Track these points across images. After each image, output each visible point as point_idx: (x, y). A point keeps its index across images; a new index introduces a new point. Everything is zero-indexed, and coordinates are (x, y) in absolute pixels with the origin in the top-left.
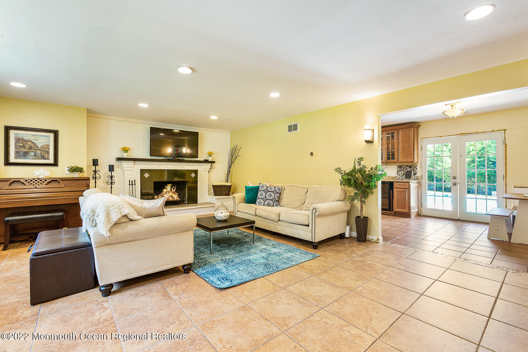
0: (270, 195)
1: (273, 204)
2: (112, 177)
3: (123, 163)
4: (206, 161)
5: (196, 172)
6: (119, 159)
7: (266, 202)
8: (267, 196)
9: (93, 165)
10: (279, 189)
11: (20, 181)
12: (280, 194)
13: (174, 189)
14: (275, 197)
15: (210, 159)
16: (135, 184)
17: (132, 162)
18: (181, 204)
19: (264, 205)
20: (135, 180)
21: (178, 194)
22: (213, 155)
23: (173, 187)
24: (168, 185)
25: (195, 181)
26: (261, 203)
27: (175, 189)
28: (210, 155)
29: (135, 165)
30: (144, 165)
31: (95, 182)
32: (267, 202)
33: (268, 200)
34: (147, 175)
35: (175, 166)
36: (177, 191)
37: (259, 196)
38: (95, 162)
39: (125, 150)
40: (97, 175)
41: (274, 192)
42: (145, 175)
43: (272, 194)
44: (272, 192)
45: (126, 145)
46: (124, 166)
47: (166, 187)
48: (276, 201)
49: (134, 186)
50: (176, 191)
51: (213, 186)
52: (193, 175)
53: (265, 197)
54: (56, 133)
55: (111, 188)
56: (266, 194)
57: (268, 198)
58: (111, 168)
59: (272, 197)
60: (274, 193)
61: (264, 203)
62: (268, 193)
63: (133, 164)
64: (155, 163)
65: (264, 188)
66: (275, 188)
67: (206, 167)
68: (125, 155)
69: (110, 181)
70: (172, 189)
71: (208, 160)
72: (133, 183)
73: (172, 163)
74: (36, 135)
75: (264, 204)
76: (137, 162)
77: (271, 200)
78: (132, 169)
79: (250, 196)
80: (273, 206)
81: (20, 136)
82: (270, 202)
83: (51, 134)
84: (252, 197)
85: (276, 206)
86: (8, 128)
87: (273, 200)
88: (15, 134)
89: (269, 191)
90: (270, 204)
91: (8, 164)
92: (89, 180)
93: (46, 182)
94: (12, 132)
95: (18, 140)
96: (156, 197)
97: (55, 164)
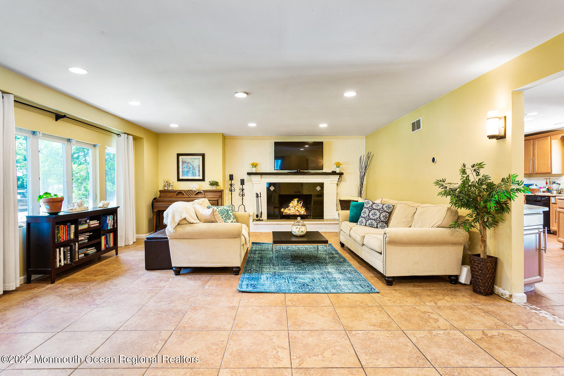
0: (375, 214)
1: (377, 225)
2: (243, 190)
3: (252, 177)
4: (334, 173)
5: (322, 185)
6: (249, 174)
7: (368, 222)
8: (370, 215)
9: (230, 180)
10: (388, 207)
11: (182, 192)
12: (390, 214)
13: (300, 203)
14: (381, 217)
15: (338, 171)
16: (261, 197)
17: (259, 176)
18: (309, 219)
19: (366, 225)
20: (260, 193)
21: (305, 208)
22: (341, 166)
24: (294, 199)
25: (321, 195)
26: (362, 222)
27: (302, 204)
28: (338, 165)
29: (262, 179)
30: (271, 178)
31: (231, 194)
32: (369, 222)
33: (371, 219)
34: (272, 188)
35: (299, 179)
36: (304, 206)
37: (362, 215)
38: (231, 177)
39: (254, 165)
40: (233, 188)
41: (381, 210)
42: (270, 188)
43: (377, 213)
44: (377, 210)
45: (255, 161)
46: (253, 180)
47: (291, 201)
48: (382, 221)
49: (259, 198)
50: (302, 206)
51: (340, 201)
52: (318, 188)
53: (369, 216)
54: (203, 155)
55: (243, 199)
56: (369, 213)
57: (371, 217)
58: (242, 182)
59: (376, 217)
60: (379, 212)
61: (366, 222)
62: (373, 212)
63: (260, 177)
64: (279, 176)
65: (368, 205)
66: (383, 205)
67: (333, 179)
68: (254, 170)
69: (241, 193)
70: (299, 204)
71: (336, 172)
72: (259, 196)
73: (296, 176)
74: (193, 158)
75: (366, 224)
76: (264, 176)
77: (374, 220)
78: (259, 182)
79: (354, 214)
80: (377, 228)
81: (184, 160)
82: (374, 222)
83: (201, 157)
84: (355, 214)
85: (380, 228)
86: (178, 155)
87: (378, 220)
88: (182, 159)
89: (374, 209)
90: (373, 225)
91: (179, 180)
92: (221, 192)
93: (195, 193)
94: (181, 157)
95: (183, 162)
96: (282, 210)
97: (203, 180)
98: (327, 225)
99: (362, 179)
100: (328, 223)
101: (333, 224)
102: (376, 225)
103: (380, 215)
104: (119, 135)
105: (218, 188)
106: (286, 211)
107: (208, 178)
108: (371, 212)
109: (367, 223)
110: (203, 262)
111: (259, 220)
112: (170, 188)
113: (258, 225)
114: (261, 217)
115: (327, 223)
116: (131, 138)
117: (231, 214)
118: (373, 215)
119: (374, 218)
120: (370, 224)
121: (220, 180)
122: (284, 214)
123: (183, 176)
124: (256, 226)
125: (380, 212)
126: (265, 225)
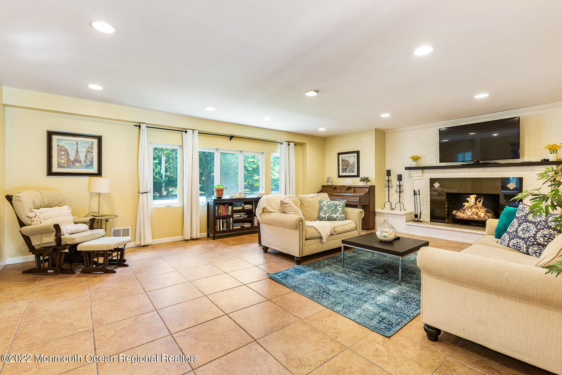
0: (527, 230)
1: (528, 248)
2: (400, 186)
3: (411, 172)
4: (545, 162)
5: (518, 181)
6: (407, 168)
7: (512, 241)
9: (387, 176)
11: (336, 187)
13: (479, 202)
14: (538, 235)
15: (552, 158)
16: (419, 194)
17: (420, 171)
19: (508, 246)
20: (419, 190)
26: (504, 241)
28: (553, 149)
29: (424, 174)
30: (434, 173)
31: (388, 190)
32: (514, 241)
33: (518, 237)
37: (509, 228)
38: (389, 173)
39: (416, 159)
40: (390, 185)
41: (542, 225)
43: (532, 228)
44: (534, 223)
45: (417, 154)
46: (413, 175)
47: (467, 199)
48: (538, 244)
49: (418, 196)
53: (516, 231)
54: (358, 153)
55: (400, 196)
56: (519, 226)
57: (520, 234)
58: (400, 178)
59: (528, 235)
61: (509, 241)
62: (524, 225)
63: (421, 172)
64: (447, 170)
68: (414, 164)
69: (398, 190)
70: (477, 203)
71: (548, 160)
72: (418, 193)
73: (472, 170)
74: (350, 156)
75: (508, 244)
76: (426, 171)
77: (523, 239)
78: (421, 178)
79: (502, 226)
80: (528, 253)
81: (343, 158)
82: (522, 243)
83: (356, 154)
85: (534, 255)
86: (339, 154)
87: (530, 241)
88: (342, 157)
89: (527, 221)
90: (520, 247)
91: (339, 176)
92: (373, 187)
93: (346, 188)
94: (341, 156)
95: (343, 161)
96: (454, 212)
97: (358, 176)
102: (525, 250)
103: (536, 232)
104: (282, 143)
105: (369, 184)
106: (460, 215)
107: (362, 175)
108: (522, 225)
109: (511, 243)
111: (418, 221)
112: (330, 184)
113: (412, 227)
114: (420, 218)
116: (292, 145)
117: (340, 209)
118: (524, 231)
119: (523, 236)
120: (516, 245)
121: (372, 176)
122: (457, 218)
123: (342, 173)
124: (409, 227)
125: (538, 228)
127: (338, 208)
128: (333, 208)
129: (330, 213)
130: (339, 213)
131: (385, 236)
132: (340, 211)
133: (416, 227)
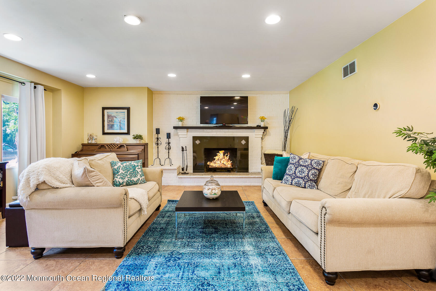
0: (302, 172)
1: (305, 184)
2: (169, 143)
3: (178, 131)
4: (259, 127)
5: (247, 139)
6: (175, 128)
7: (294, 180)
8: (297, 172)
9: (156, 134)
10: (318, 163)
11: (104, 146)
12: (320, 171)
13: (227, 156)
14: (310, 174)
15: (262, 125)
16: (186, 150)
18: (234, 172)
19: (292, 184)
20: (186, 147)
21: (231, 162)
22: (266, 120)
23: (226, 154)
24: (220, 152)
25: (246, 149)
26: (288, 181)
27: (228, 156)
28: (263, 119)
29: (188, 133)
30: (196, 132)
31: (158, 148)
32: (296, 180)
33: (297, 177)
34: (198, 142)
35: (224, 133)
36: (230, 159)
37: (287, 171)
38: (158, 131)
39: (181, 119)
40: (159, 142)
41: (310, 167)
42: (196, 142)
43: (305, 170)
44: (305, 166)
45: (182, 116)
46: (179, 133)
47: (217, 154)
48: (311, 180)
49: (185, 152)
50: (229, 159)
51: (265, 154)
52: (243, 142)
53: (295, 173)
54: (128, 109)
55: (169, 152)
56: (296, 169)
57: (298, 174)
58: (169, 136)
59: (303, 175)
60: (307, 169)
61: (292, 181)
62: (300, 168)
63: (186, 131)
64: (205, 130)
65: (295, 161)
66: (312, 161)
67: (258, 133)
68: (180, 124)
69: (167, 147)
70: (225, 157)
71: (260, 126)
72: (185, 149)
73: (221, 130)
74: (118, 112)
75: (291, 183)
76: (190, 130)
77: (302, 178)
78: (186, 136)
79: (278, 171)
80: (305, 187)
81: (110, 114)
82: (301, 181)
83: (126, 111)
84: (280, 171)
85: (309, 188)
86: (104, 109)
87: (306, 179)
88: (107, 112)
89: (301, 165)
90: (300, 184)
91: (104, 133)
92: (145, 146)
93: (117, 147)
94: (106, 111)
95: (109, 116)
96: (208, 163)
97: (128, 133)
98: (252, 179)
99: (286, 132)
100: (253, 176)
101: (257, 177)
102: (303, 185)
103: (308, 172)
104: (24, 83)
105: (142, 142)
106: (212, 164)
107: (133, 132)
108: (298, 169)
109: (293, 182)
110: (72, 241)
111: (185, 173)
112: (93, 142)
113: (183, 179)
114: (186, 170)
115: (251, 176)
116: (40, 89)
117: (139, 170)
118: (300, 173)
119: (301, 176)
120: (297, 182)
121: (144, 133)
122: (210, 167)
123: (108, 129)
124: (181, 179)
125: (309, 169)
126: (189, 179)
127: (137, 169)
128: (131, 170)
129: (129, 176)
130: (139, 175)
131: (215, 194)
132: (139, 172)
133: (185, 179)
